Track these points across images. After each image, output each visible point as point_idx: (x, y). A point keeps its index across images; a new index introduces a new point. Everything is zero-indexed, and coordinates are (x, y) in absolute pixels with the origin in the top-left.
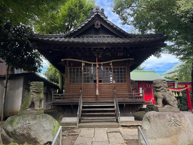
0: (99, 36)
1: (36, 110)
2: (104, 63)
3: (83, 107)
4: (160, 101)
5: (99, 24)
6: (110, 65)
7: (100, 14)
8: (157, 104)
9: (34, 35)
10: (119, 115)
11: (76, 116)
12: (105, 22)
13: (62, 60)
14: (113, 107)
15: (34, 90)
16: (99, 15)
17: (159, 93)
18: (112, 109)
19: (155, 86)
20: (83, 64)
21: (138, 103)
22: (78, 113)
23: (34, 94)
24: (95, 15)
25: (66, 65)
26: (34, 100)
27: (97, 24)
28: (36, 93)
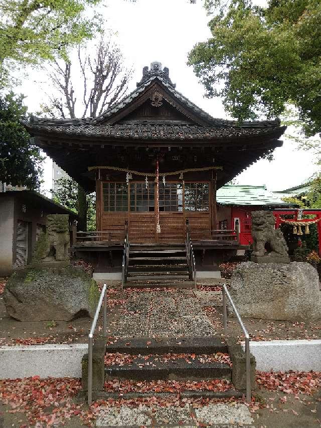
0: (159, 121)
1: (60, 261)
2: (168, 174)
3: (131, 255)
4: (261, 246)
5: (160, 99)
6: (180, 178)
7: (162, 79)
8: (257, 250)
9: (36, 122)
10: (194, 268)
11: (120, 270)
12: (171, 95)
13: (90, 169)
14: (184, 254)
15: (54, 229)
16: (161, 82)
17: (260, 232)
18: (183, 258)
19: (254, 220)
20: (128, 177)
21: (228, 248)
22: (123, 265)
23: (55, 234)
24: (153, 81)
25: (98, 178)
26: (55, 244)
27: (157, 99)
28: (58, 232)
